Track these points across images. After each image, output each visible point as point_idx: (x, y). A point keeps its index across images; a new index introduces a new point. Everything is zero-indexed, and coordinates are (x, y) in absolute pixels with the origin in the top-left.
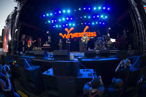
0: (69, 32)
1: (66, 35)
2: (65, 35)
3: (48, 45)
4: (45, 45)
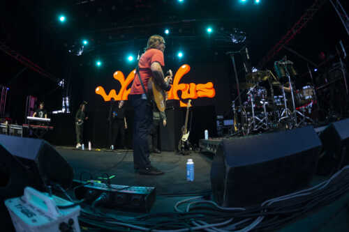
0: (124, 84)
1: (117, 93)
2: (113, 92)
3: (46, 119)
4: (34, 118)
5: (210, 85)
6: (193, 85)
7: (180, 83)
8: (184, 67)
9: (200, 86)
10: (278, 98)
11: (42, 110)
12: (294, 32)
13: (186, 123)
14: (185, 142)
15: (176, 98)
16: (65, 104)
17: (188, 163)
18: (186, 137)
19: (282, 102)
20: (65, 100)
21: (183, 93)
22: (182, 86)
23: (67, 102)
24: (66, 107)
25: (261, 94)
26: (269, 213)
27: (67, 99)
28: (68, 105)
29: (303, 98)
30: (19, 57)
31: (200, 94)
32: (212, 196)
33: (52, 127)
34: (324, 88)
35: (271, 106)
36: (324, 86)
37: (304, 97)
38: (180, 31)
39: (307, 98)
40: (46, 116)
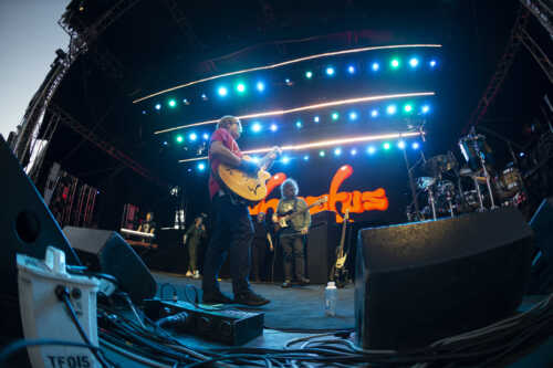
5: (380, 192)
6: (357, 193)
7: (339, 191)
8: (344, 168)
9: (367, 195)
10: (470, 194)
11: (149, 223)
12: (487, 102)
13: (342, 242)
14: (341, 270)
15: (333, 209)
16: (179, 219)
17: (328, 287)
18: (341, 261)
19: (477, 199)
20: (179, 215)
21: (344, 205)
22: (343, 196)
23: (182, 217)
24: (180, 223)
25: (445, 190)
26: (441, 357)
27: (182, 212)
28: (183, 220)
29: (505, 189)
30: (115, 152)
31: (367, 206)
32: (353, 335)
33: (155, 246)
34: (534, 174)
35: (460, 209)
36: (533, 171)
37: (506, 186)
38: (335, 116)
39: (510, 186)
40: (153, 230)
